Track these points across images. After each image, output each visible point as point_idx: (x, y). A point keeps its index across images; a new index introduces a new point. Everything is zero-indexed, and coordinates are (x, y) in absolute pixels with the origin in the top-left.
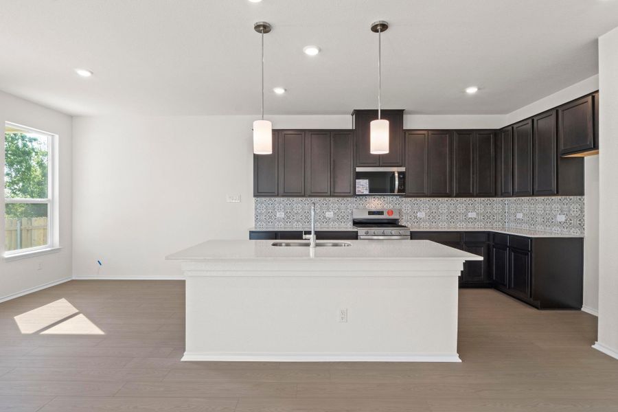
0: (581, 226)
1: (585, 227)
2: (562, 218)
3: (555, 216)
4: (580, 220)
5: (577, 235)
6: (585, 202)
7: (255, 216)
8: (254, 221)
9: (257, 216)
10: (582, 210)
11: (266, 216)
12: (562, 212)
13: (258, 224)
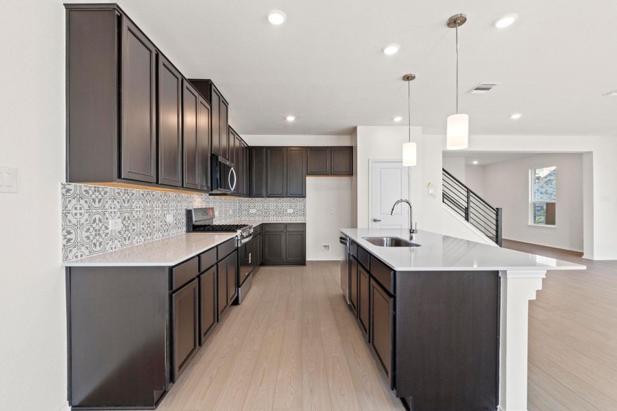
0: (304, 215)
2: (290, 211)
3: (286, 210)
4: (303, 212)
6: (306, 201)
7: (65, 231)
8: (61, 247)
9: (69, 233)
10: (305, 206)
11: (89, 229)
12: (291, 207)
13: (70, 256)
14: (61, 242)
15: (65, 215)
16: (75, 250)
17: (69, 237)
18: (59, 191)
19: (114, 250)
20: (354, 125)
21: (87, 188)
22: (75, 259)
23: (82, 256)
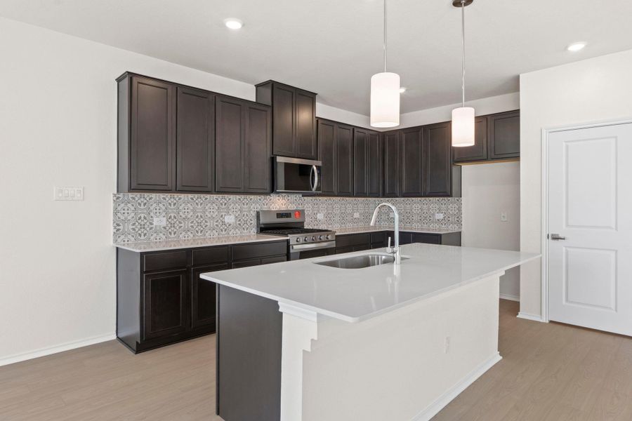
0: (459, 222)
1: (462, 223)
2: (440, 216)
3: (433, 215)
4: (458, 218)
5: (456, 230)
6: (462, 202)
7: (115, 225)
8: (112, 234)
9: (118, 225)
10: (460, 209)
11: (135, 224)
12: (440, 211)
13: (119, 240)
14: (112, 230)
15: (116, 213)
16: (122, 237)
17: (118, 227)
18: (111, 198)
19: (158, 240)
20: (514, 73)
21: (134, 196)
22: (122, 243)
23: (128, 241)
